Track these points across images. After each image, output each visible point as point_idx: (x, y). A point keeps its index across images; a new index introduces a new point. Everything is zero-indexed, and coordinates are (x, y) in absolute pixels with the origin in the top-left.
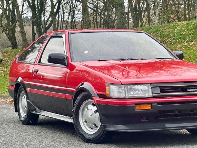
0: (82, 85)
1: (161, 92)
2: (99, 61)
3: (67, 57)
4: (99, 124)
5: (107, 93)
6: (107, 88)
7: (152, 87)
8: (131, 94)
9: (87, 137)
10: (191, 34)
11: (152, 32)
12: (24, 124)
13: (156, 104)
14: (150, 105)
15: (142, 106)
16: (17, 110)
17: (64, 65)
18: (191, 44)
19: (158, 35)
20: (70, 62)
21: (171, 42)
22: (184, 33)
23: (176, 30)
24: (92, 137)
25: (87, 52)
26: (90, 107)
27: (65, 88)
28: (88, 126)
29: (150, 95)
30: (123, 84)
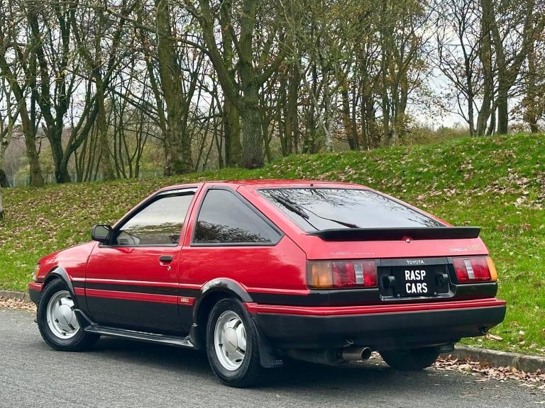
18: (449, 194)
21: (400, 186)
22: (426, 170)
23: (403, 162)
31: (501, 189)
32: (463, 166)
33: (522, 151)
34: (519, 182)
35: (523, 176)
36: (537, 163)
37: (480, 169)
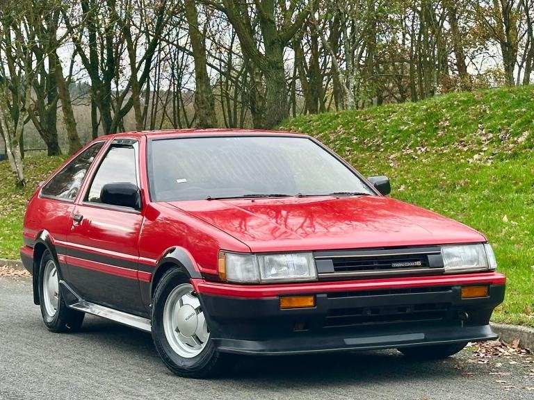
0: (171, 251)
1: (336, 270)
2: (210, 199)
3: (142, 192)
4: (206, 337)
5: (221, 270)
6: (221, 261)
7: (316, 259)
8: (272, 274)
9: (180, 364)
10: (419, 131)
11: (339, 124)
12: (53, 331)
13: (325, 295)
14: (312, 298)
15: (294, 299)
16: (38, 299)
17: (136, 207)
18: (419, 152)
19: (352, 131)
20: (148, 202)
21: (379, 145)
22: (406, 128)
23: (388, 121)
24: (189, 364)
25: (184, 180)
26: (187, 299)
27: (137, 258)
28: (182, 340)
29: (312, 274)
30: (254, 253)
31: (465, 146)
32: (442, 123)
33: (497, 106)
34: (484, 138)
35: (490, 132)
36: (506, 118)
37: (455, 126)
